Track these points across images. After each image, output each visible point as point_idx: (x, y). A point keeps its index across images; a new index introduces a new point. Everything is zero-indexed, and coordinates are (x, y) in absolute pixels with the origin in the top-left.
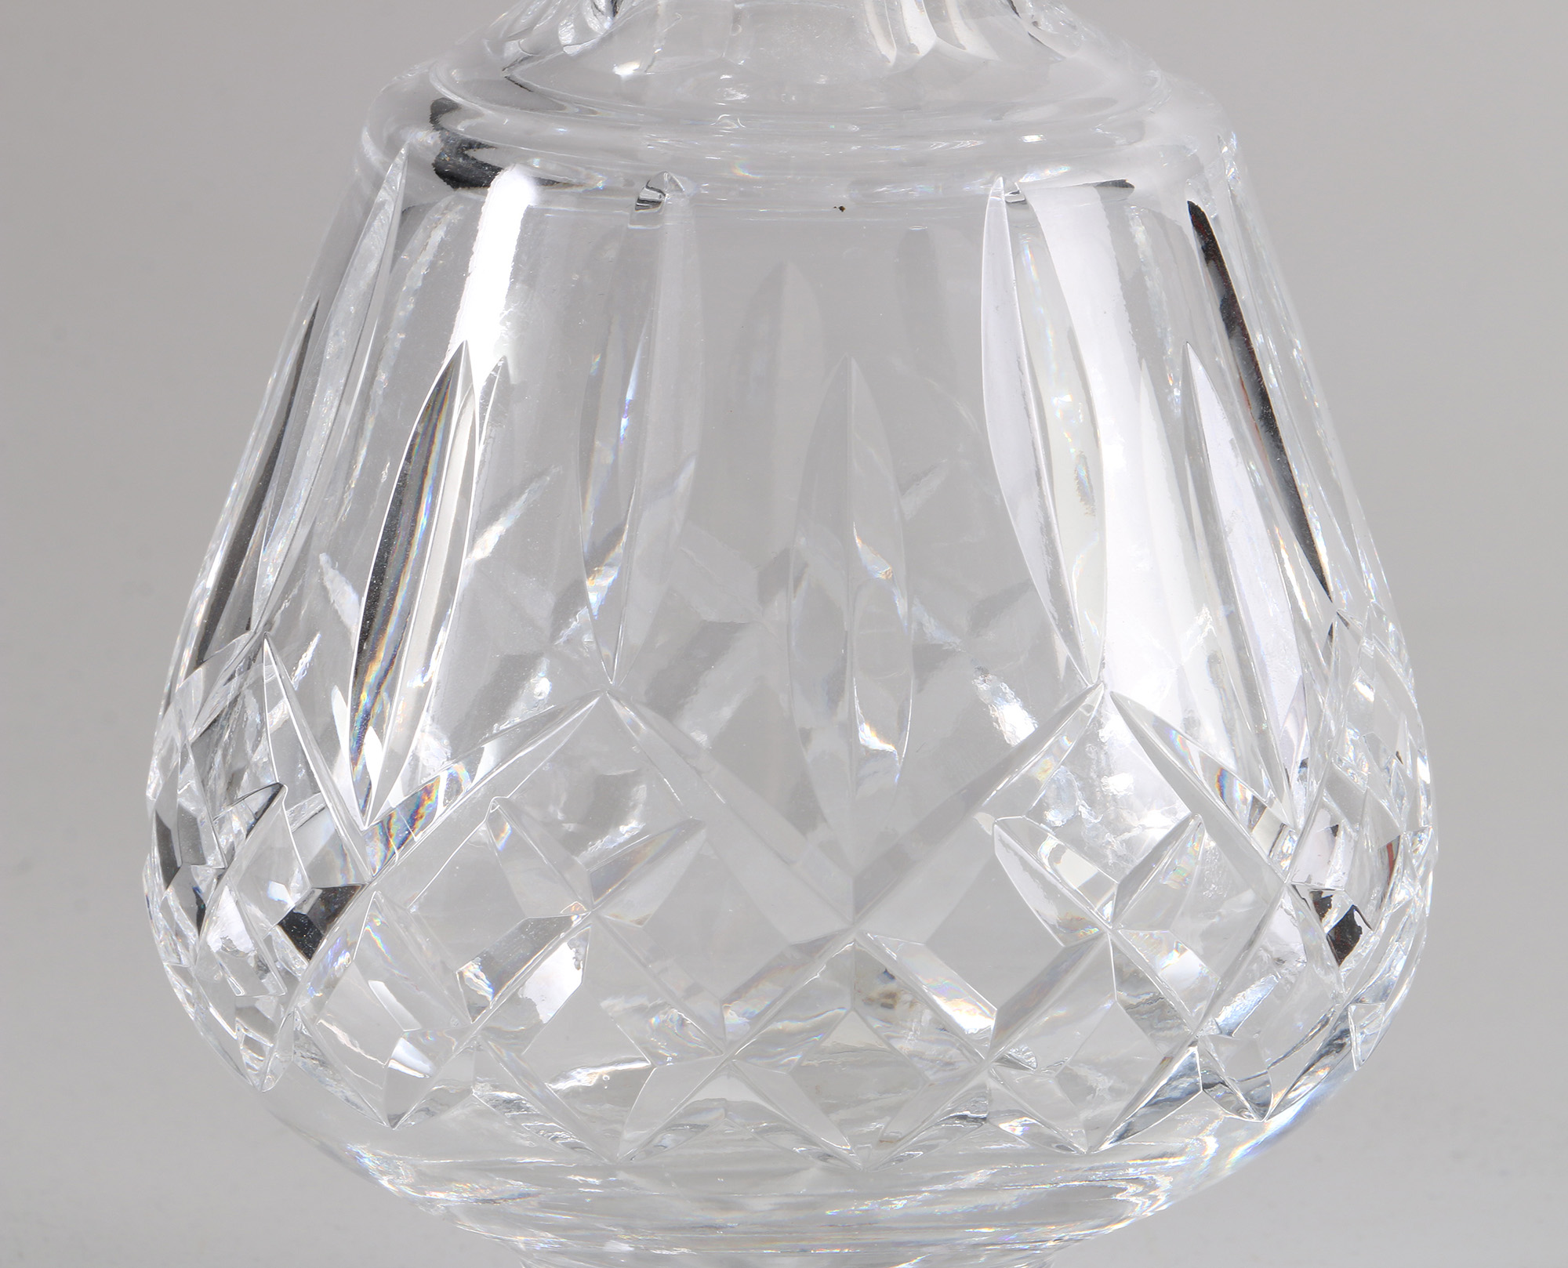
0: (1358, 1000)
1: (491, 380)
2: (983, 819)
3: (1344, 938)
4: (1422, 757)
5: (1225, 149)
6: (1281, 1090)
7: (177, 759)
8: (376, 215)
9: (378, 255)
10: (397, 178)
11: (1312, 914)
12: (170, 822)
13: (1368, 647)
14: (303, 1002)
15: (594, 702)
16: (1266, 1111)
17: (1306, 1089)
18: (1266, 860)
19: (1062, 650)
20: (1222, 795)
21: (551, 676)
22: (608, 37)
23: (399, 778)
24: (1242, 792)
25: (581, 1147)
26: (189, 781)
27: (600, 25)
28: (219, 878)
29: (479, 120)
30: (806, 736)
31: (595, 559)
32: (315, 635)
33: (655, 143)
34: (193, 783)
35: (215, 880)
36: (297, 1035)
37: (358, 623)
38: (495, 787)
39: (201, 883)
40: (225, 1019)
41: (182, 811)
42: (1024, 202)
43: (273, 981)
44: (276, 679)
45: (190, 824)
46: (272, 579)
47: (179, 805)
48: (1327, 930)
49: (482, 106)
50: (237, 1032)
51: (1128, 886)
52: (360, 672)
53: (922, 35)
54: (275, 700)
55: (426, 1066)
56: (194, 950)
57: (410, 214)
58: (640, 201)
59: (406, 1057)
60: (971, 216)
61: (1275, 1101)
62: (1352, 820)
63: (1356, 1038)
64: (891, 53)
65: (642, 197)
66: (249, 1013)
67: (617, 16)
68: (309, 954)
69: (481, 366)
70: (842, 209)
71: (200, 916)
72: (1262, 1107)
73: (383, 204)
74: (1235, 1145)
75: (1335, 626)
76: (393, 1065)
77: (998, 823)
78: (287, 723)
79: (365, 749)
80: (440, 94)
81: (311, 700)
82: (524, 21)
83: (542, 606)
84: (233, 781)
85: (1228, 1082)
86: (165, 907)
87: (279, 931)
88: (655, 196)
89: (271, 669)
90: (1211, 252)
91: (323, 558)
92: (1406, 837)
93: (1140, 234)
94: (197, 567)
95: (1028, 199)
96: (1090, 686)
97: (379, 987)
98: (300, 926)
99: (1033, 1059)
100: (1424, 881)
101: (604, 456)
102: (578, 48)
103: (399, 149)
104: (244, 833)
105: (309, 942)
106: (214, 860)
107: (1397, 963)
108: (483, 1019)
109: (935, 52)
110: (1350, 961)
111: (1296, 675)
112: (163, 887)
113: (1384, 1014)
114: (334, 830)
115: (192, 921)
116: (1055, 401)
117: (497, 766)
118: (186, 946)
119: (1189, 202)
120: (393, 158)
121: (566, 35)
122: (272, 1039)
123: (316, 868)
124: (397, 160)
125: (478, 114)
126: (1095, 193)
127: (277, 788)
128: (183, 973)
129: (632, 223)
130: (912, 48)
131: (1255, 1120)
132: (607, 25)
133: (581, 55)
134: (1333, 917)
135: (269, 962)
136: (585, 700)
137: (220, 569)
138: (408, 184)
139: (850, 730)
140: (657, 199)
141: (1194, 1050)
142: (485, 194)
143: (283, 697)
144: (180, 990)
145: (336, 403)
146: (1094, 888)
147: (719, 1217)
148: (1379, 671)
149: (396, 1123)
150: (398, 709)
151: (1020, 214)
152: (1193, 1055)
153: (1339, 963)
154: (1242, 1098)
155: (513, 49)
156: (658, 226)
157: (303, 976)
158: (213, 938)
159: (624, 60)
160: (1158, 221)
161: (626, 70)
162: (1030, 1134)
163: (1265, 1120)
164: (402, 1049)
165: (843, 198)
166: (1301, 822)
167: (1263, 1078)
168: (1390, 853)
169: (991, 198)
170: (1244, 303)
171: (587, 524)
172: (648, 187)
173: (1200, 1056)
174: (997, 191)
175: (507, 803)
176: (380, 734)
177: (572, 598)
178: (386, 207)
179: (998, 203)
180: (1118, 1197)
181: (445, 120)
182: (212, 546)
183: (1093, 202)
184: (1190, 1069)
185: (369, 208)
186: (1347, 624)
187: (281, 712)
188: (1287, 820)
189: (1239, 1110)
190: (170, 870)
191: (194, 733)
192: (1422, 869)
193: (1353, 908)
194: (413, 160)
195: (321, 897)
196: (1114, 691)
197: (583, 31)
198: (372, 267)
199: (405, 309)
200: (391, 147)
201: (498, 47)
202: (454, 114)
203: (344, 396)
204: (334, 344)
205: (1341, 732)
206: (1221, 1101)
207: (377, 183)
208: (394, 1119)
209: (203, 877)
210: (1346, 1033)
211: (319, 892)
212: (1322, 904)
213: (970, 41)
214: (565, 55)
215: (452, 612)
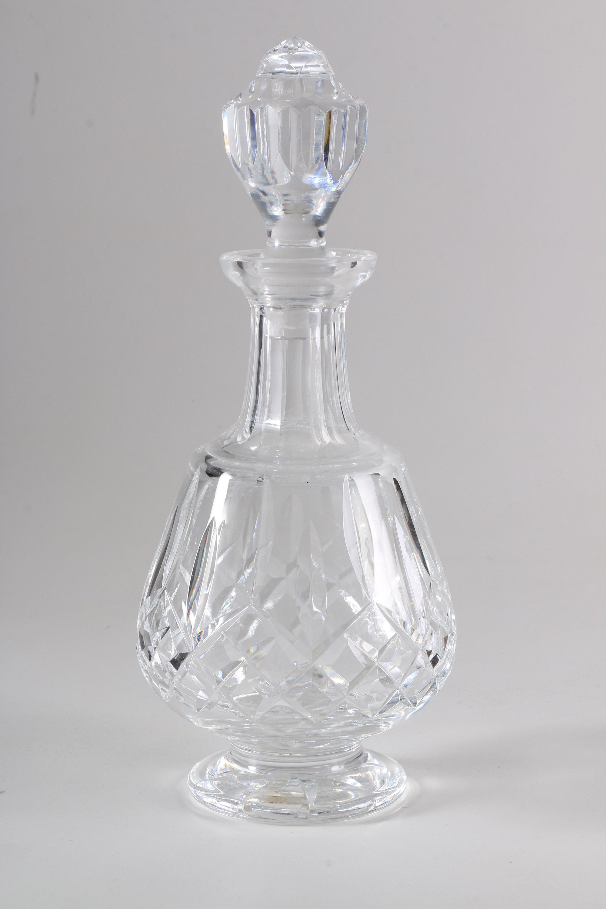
0: (438, 677)
1: (220, 526)
2: (346, 635)
3: (435, 661)
4: (453, 614)
5: (402, 464)
6: (420, 699)
7: (144, 618)
8: (192, 483)
9: (193, 493)
10: (197, 474)
11: (427, 655)
12: (143, 634)
13: (440, 588)
14: (176, 679)
15: (247, 607)
16: (416, 705)
17: (427, 698)
18: (415, 643)
19: (364, 592)
20: (404, 627)
21: (236, 592)
22: (249, 440)
23: (199, 626)
24: (409, 626)
25: (245, 717)
26: (147, 624)
27: (247, 436)
28: (155, 649)
29: (217, 461)
30: (299, 608)
31: (247, 566)
32: (179, 584)
33: (260, 467)
34: (148, 624)
35: (154, 649)
36: (175, 689)
37: (189, 581)
38: (222, 628)
39: (150, 649)
40: (157, 685)
41: (146, 632)
42: (353, 480)
43: (167, 674)
44: (168, 600)
45: (148, 635)
46: (168, 573)
47: (145, 630)
48: (431, 659)
49: (218, 457)
50: (159, 687)
51: (381, 652)
52: (190, 595)
53: (327, 439)
54: (168, 605)
55: (207, 697)
56: (149, 666)
57: (201, 483)
58: (258, 481)
59: (201, 695)
60: (339, 483)
61: (418, 703)
62: (436, 631)
63: (438, 685)
64: (319, 443)
65: (258, 480)
66: (162, 683)
67: (252, 434)
68: (177, 669)
69: (218, 523)
70: (308, 482)
71: (150, 657)
72: (415, 704)
73: (194, 480)
74: (409, 713)
75: (431, 583)
76: (198, 697)
77: (349, 637)
78: (170, 611)
79: (190, 615)
80: (208, 454)
81: (176, 603)
82: (228, 435)
83: (234, 575)
84: (158, 623)
85: (406, 698)
86: (142, 656)
87: (170, 663)
88: (261, 479)
89: (167, 597)
90: (399, 488)
91: (181, 566)
92: (449, 635)
93: (381, 485)
94: (149, 569)
95: (354, 479)
96: (371, 601)
97: (194, 677)
98: (175, 662)
99: (358, 694)
100: (453, 646)
101: (249, 540)
102: (242, 442)
103: (198, 468)
104: (161, 638)
105: (177, 665)
106: (153, 644)
107: (448, 665)
108: (221, 684)
109: (330, 443)
110: (437, 667)
111: (422, 595)
112: (141, 651)
113: (445, 679)
114: (182, 638)
115: (148, 658)
116: (360, 526)
117: (223, 623)
118: (146, 665)
119: (394, 478)
120: (197, 470)
121: (239, 439)
122: (168, 689)
123: (179, 647)
124: (198, 470)
125: (217, 459)
126: (370, 477)
127: (169, 628)
128: (146, 672)
129: (256, 486)
130: (325, 442)
131: (413, 708)
132: (249, 436)
133: (243, 444)
134: (432, 656)
135: (167, 670)
136: (244, 607)
137: (155, 570)
138: (200, 476)
139: (310, 607)
140: (262, 480)
141: (398, 690)
142: (219, 478)
143: (169, 604)
144: (144, 674)
145: (183, 529)
146: (372, 652)
147: (279, 734)
148: (442, 594)
149: (199, 711)
150: (199, 603)
151: (352, 482)
152: (398, 692)
153: (434, 668)
154: (410, 702)
155: (226, 443)
156: (262, 487)
157: (176, 674)
158: (153, 663)
159: (253, 446)
160: (386, 483)
161: (253, 448)
162: (356, 713)
163: (415, 707)
164: (201, 693)
165: (308, 479)
166: (424, 633)
167: (415, 697)
168: (446, 639)
169: (345, 478)
170: (407, 501)
171: (245, 557)
172: (260, 477)
173: (399, 692)
174: (347, 477)
175: (225, 633)
176: (194, 613)
177: (240, 574)
178: (195, 481)
179: (347, 480)
180: (380, 727)
181: (208, 461)
182: (152, 564)
183: (370, 479)
184: (397, 695)
185: (191, 481)
186: (433, 581)
187: (170, 607)
188: (420, 633)
189: (408, 705)
190: (143, 647)
191: (148, 613)
192: (453, 642)
193: (437, 654)
194: (201, 470)
195: (180, 655)
196: (377, 602)
197: (243, 438)
198: (191, 496)
199: (199, 504)
200: (196, 467)
201: (222, 442)
202: (211, 459)
203: (185, 527)
204: (183, 513)
205: (433, 609)
206: (405, 704)
207: (193, 475)
208: (199, 710)
209: (151, 649)
210: (435, 683)
211: (179, 654)
212: (429, 653)
213: (339, 440)
214: (238, 444)
215: (213, 578)
